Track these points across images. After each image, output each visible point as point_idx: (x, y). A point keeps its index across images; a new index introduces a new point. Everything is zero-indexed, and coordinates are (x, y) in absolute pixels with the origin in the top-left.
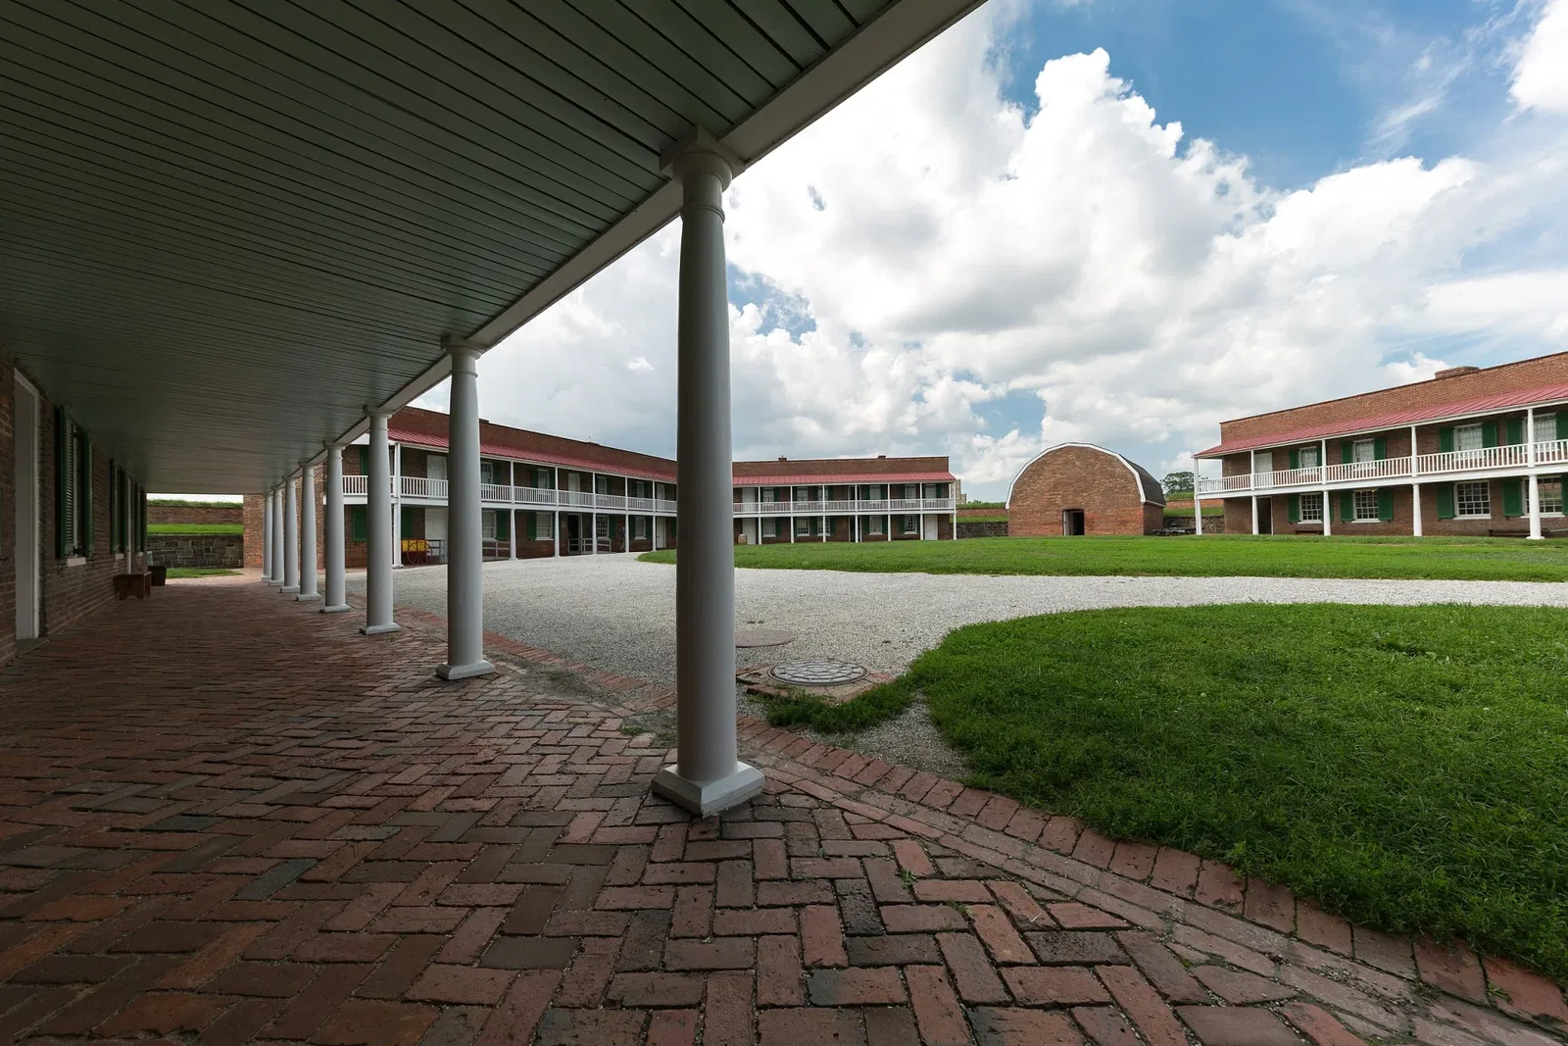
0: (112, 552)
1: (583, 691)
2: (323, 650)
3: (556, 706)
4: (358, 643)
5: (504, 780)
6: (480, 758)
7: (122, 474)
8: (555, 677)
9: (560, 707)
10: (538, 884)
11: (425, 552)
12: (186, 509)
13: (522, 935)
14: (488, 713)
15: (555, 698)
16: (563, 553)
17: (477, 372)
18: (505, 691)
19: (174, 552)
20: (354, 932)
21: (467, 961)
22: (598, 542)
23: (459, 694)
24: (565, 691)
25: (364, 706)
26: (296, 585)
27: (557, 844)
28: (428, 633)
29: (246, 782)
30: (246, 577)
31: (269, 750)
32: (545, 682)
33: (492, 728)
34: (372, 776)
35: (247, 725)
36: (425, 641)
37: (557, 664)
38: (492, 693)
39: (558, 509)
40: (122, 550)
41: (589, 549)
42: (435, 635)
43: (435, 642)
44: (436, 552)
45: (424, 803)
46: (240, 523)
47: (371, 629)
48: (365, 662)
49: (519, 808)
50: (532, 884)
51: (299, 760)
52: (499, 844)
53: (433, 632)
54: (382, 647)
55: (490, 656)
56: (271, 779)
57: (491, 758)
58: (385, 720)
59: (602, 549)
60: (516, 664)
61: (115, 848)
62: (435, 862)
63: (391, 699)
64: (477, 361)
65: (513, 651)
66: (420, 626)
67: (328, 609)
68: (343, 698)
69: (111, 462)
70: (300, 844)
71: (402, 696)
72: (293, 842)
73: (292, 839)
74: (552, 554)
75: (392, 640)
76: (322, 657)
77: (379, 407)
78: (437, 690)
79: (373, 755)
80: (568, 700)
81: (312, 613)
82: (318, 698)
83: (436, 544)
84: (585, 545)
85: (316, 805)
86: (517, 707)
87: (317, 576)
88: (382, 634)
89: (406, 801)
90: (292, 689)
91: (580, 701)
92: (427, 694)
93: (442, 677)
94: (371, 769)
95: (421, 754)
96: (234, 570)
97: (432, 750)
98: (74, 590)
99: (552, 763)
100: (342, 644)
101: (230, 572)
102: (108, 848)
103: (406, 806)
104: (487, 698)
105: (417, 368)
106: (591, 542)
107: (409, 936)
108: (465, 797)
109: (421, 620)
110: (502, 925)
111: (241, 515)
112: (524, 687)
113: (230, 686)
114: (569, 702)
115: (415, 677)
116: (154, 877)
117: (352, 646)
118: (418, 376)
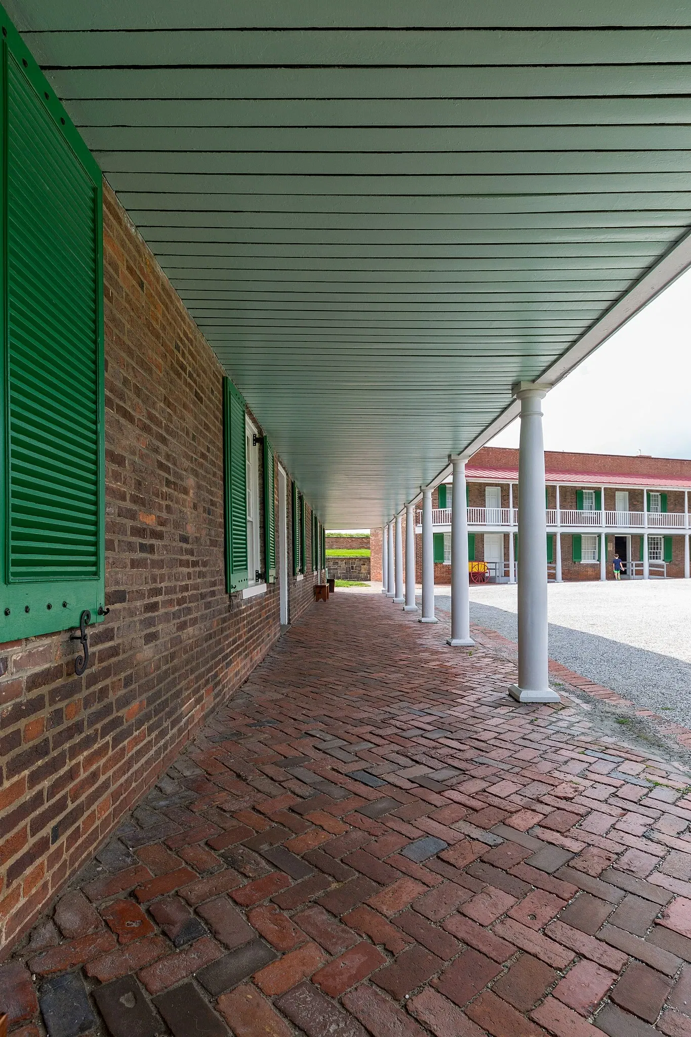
0: (313, 571)
1: (657, 744)
2: (425, 655)
3: (628, 756)
4: (446, 653)
5: (588, 823)
6: (560, 791)
7: (316, 518)
8: (622, 720)
9: (634, 758)
10: (643, 962)
11: (484, 573)
12: (342, 539)
13: (635, 1015)
14: (561, 745)
15: (625, 745)
16: (611, 577)
17: (542, 411)
18: (572, 725)
19: (337, 569)
20: (482, 926)
21: (582, 1011)
22: (651, 565)
23: (531, 718)
24: (636, 740)
25: (457, 712)
26: (402, 598)
27: (657, 924)
28: (496, 651)
29: (393, 756)
30: (374, 588)
31: (404, 734)
32: (610, 723)
33: (566, 762)
34: (474, 779)
35: (388, 709)
36: (495, 659)
37: (623, 707)
38: (560, 724)
39: (604, 531)
40: (316, 569)
41: (640, 573)
42: (503, 654)
43: (503, 661)
44: (493, 573)
45: (516, 820)
46: (369, 548)
47: (454, 642)
48: (453, 670)
49: (608, 862)
50: (636, 959)
51: (424, 749)
52: (593, 895)
53: (500, 650)
54: (464, 659)
55: (552, 684)
56: (408, 760)
57: (571, 796)
58: (476, 729)
59: (655, 573)
60: (578, 697)
61: (336, 784)
62: (537, 888)
63: (476, 710)
64: (542, 401)
65: (574, 681)
66: (490, 644)
67: (423, 620)
68: (444, 701)
69: (312, 511)
70: (434, 824)
71: (484, 709)
72: (429, 820)
73: (429, 817)
74: (597, 578)
75: (470, 654)
76: (427, 662)
77: (459, 455)
78: (511, 709)
79: (472, 760)
80: (642, 751)
81: (414, 621)
82: (427, 697)
83: (493, 566)
84: (634, 568)
85: (439, 793)
86: (588, 746)
87: (417, 590)
88: (463, 647)
89: (505, 816)
90: (412, 686)
91: (656, 755)
92: (503, 712)
93: (514, 698)
94: (473, 773)
95: (508, 771)
96: (365, 582)
97: (517, 770)
98: (299, 596)
99: (635, 822)
100: (437, 652)
101: (365, 584)
102: (333, 782)
103: (505, 819)
104: (557, 729)
105: (490, 417)
106: (642, 565)
107: (526, 954)
108: (554, 830)
109: (489, 638)
110: (610, 990)
111: (369, 542)
112: (591, 725)
113: (376, 676)
114: (643, 754)
115: (492, 693)
116: (356, 814)
117: (444, 655)
118: (491, 424)
